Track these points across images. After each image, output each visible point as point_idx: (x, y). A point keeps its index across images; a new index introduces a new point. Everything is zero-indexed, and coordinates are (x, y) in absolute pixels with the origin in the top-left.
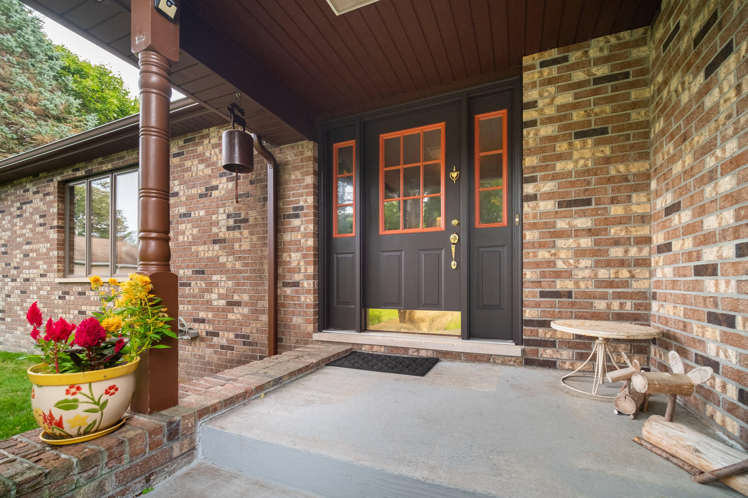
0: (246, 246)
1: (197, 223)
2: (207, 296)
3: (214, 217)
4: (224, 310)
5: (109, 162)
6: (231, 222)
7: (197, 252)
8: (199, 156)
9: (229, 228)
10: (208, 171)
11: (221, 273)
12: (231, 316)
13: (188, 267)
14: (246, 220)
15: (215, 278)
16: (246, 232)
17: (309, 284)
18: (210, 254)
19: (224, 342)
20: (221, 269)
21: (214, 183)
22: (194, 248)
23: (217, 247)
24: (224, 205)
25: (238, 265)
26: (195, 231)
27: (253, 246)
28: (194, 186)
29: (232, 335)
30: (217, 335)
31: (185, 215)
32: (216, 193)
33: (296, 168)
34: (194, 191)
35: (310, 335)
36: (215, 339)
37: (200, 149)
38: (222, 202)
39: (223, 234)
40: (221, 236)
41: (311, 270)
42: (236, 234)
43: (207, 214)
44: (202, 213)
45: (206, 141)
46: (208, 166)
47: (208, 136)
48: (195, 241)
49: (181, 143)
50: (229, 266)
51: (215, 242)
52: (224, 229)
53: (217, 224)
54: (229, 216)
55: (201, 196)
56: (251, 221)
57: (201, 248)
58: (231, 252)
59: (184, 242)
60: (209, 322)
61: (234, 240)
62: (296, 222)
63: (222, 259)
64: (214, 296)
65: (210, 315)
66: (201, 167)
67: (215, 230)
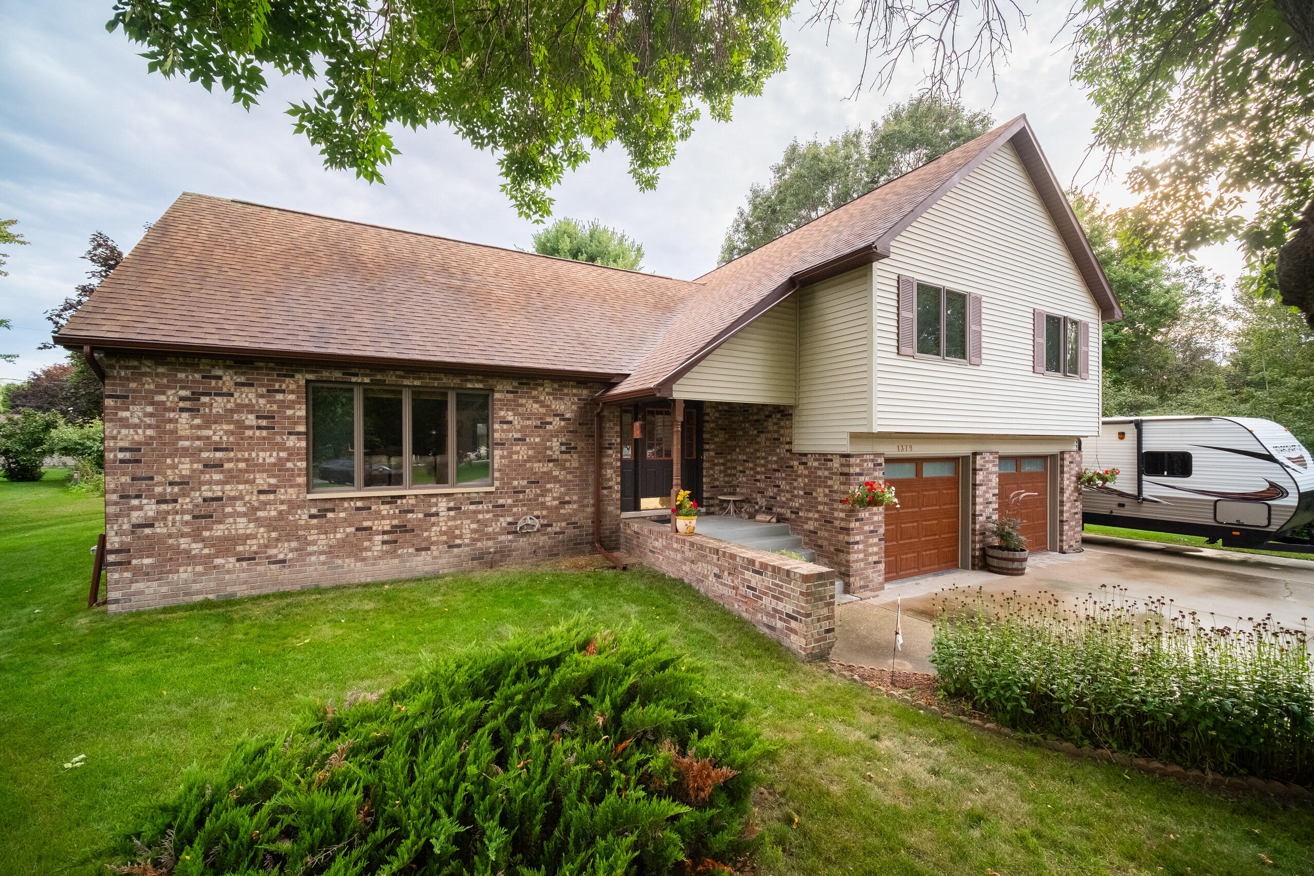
0: (575, 464)
1: (531, 446)
2: (541, 499)
3: (548, 444)
4: (556, 507)
5: (414, 378)
6: (563, 448)
7: (532, 469)
8: (534, 397)
9: (562, 452)
10: (543, 410)
11: (555, 482)
12: (562, 511)
13: (523, 479)
14: (575, 448)
15: (549, 486)
16: (575, 456)
17: (617, 487)
18: (545, 469)
19: (558, 529)
20: (556, 480)
21: (548, 419)
22: (528, 465)
23: (551, 465)
24: (557, 436)
25: (569, 477)
26: (530, 452)
27: (581, 465)
28: (529, 419)
29: (564, 524)
30: (551, 525)
31: (519, 440)
32: (548, 427)
33: (610, 421)
34: (529, 423)
35: (618, 516)
36: (549, 529)
37: (535, 393)
38: (556, 434)
39: (556, 455)
40: (555, 457)
41: (619, 479)
42: (567, 456)
43: (542, 440)
44: (537, 440)
45: (541, 389)
46: (542, 406)
47: (542, 385)
48: (530, 459)
49: (515, 384)
50: (561, 477)
51: (549, 461)
52: (557, 453)
53: (551, 448)
54: (562, 444)
55: (536, 427)
56: (579, 449)
57: (536, 465)
58: (564, 468)
59: (518, 460)
60: (544, 517)
61: (566, 461)
62: (610, 452)
63: (556, 473)
64: (548, 499)
65: (545, 513)
66: (536, 406)
67: (549, 452)
